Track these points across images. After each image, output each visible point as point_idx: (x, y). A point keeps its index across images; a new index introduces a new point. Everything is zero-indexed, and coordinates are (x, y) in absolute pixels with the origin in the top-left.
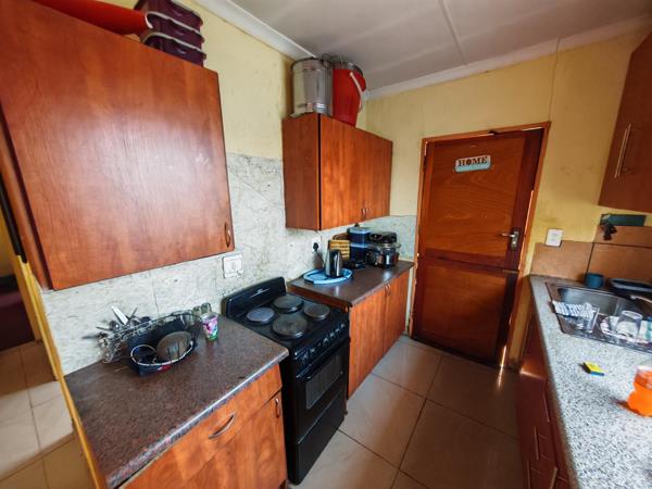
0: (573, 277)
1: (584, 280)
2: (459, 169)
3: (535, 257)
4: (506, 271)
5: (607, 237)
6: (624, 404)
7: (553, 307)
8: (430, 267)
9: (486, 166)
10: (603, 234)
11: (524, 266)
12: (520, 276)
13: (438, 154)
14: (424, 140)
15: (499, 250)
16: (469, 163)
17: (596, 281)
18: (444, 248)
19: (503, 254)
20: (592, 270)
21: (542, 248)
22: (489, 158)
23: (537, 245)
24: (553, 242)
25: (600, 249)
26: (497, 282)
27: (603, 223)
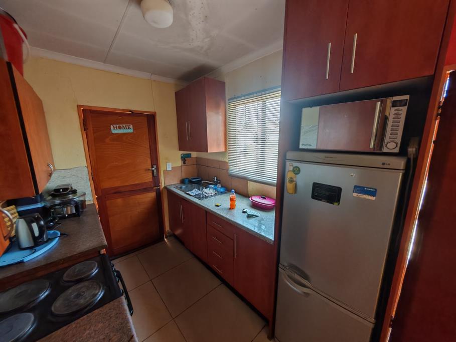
0: (179, 182)
1: (183, 182)
2: (114, 131)
3: (165, 177)
4: (155, 188)
5: (184, 163)
7: (188, 194)
8: (107, 202)
9: (131, 131)
11: (161, 183)
12: (161, 189)
13: (95, 119)
14: (79, 106)
15: (148, 178)
16: (120, 128)
17: (187, 181)
19: (151, 180)
20: (184, 177)
21: (166, 172)
23: (164, 171)
24: (169, 169)
25: (183, 168)
26: (152, 195)
27: (182, 158)
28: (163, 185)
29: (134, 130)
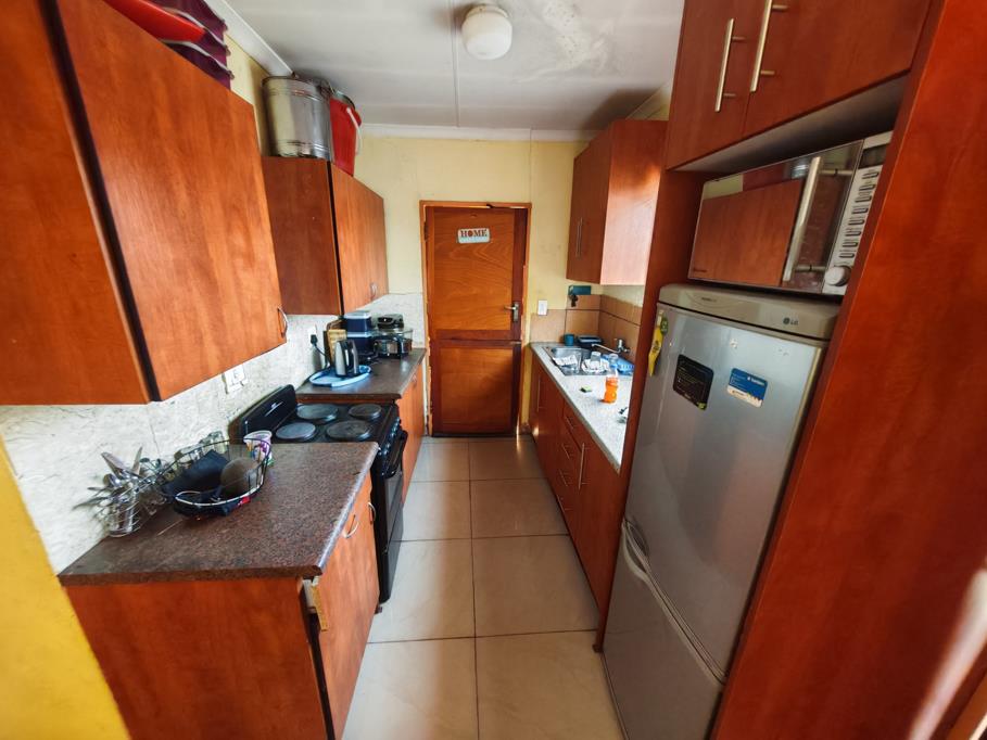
0: (557, 341)
1: (564, 341)
2: (462, 240)
3: (531, 327)
4: (512, 343)
5: (573, 305)
6: (603, 401)
7: (554, 362)
8: (442, 350)
9: (485, 239)
10: (570, 302)
11: (524, 336)
12: (523, 346)
13: (439, 220)
14: (422, 203)
15: (503, 323)
16: (470, 234)
17: (571, 340)
18: (456, 327)
19: (508, 327)
20: (567, 332)
21: (535, 316)
22: (487, 232)
23: (533, 315)
24: (543, 312)
25: (570, 314)
26: (505, 354)
27: (570, 293)
28: (526, 341)
29: (491, 237)
